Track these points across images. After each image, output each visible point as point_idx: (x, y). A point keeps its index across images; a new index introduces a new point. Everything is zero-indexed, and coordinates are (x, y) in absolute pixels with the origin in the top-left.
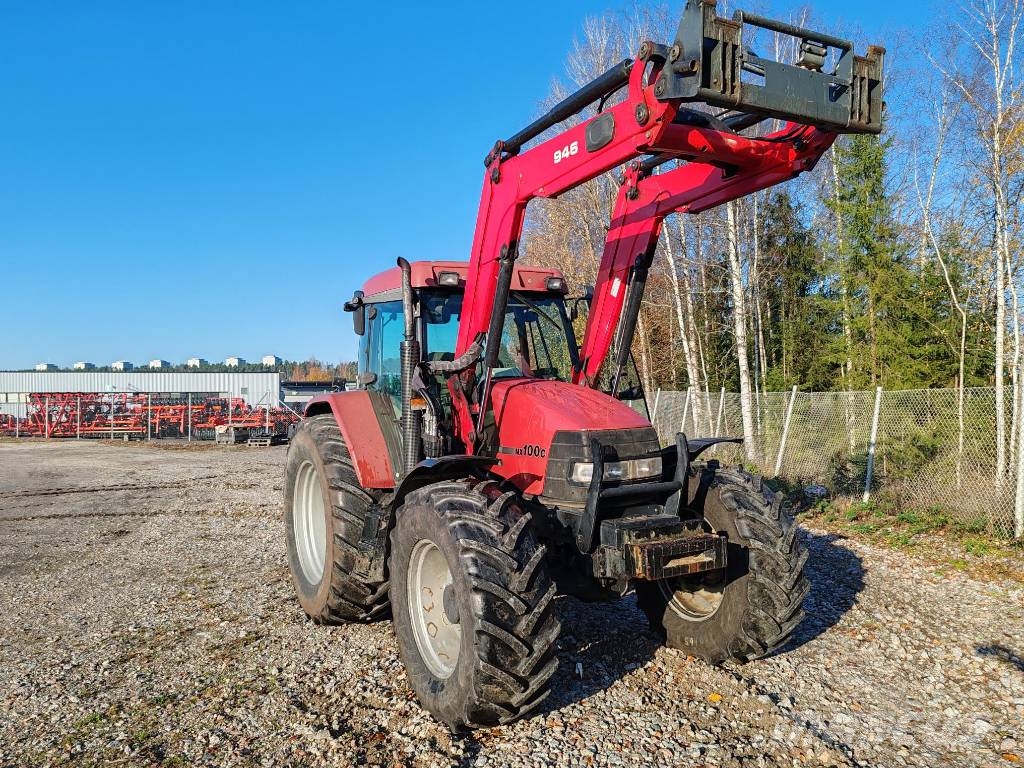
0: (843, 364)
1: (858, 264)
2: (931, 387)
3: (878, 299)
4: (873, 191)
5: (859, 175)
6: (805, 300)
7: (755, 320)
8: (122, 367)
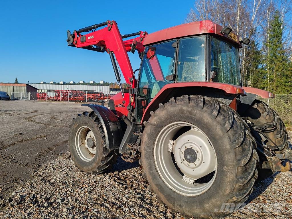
0: (266, 87)
1: (272, 61)
2: (290, 94)
3: (277, 70)
4: (278, 41)
5: (274, 37)
6: (257, 70)
7: (243, 75)
8: (63, 83)
